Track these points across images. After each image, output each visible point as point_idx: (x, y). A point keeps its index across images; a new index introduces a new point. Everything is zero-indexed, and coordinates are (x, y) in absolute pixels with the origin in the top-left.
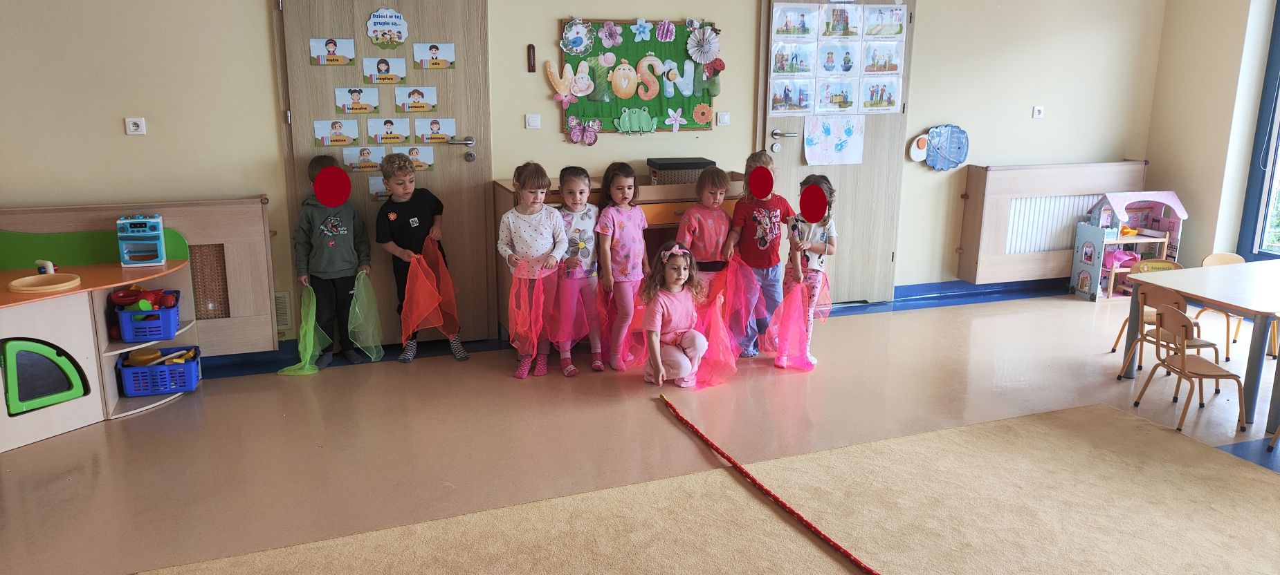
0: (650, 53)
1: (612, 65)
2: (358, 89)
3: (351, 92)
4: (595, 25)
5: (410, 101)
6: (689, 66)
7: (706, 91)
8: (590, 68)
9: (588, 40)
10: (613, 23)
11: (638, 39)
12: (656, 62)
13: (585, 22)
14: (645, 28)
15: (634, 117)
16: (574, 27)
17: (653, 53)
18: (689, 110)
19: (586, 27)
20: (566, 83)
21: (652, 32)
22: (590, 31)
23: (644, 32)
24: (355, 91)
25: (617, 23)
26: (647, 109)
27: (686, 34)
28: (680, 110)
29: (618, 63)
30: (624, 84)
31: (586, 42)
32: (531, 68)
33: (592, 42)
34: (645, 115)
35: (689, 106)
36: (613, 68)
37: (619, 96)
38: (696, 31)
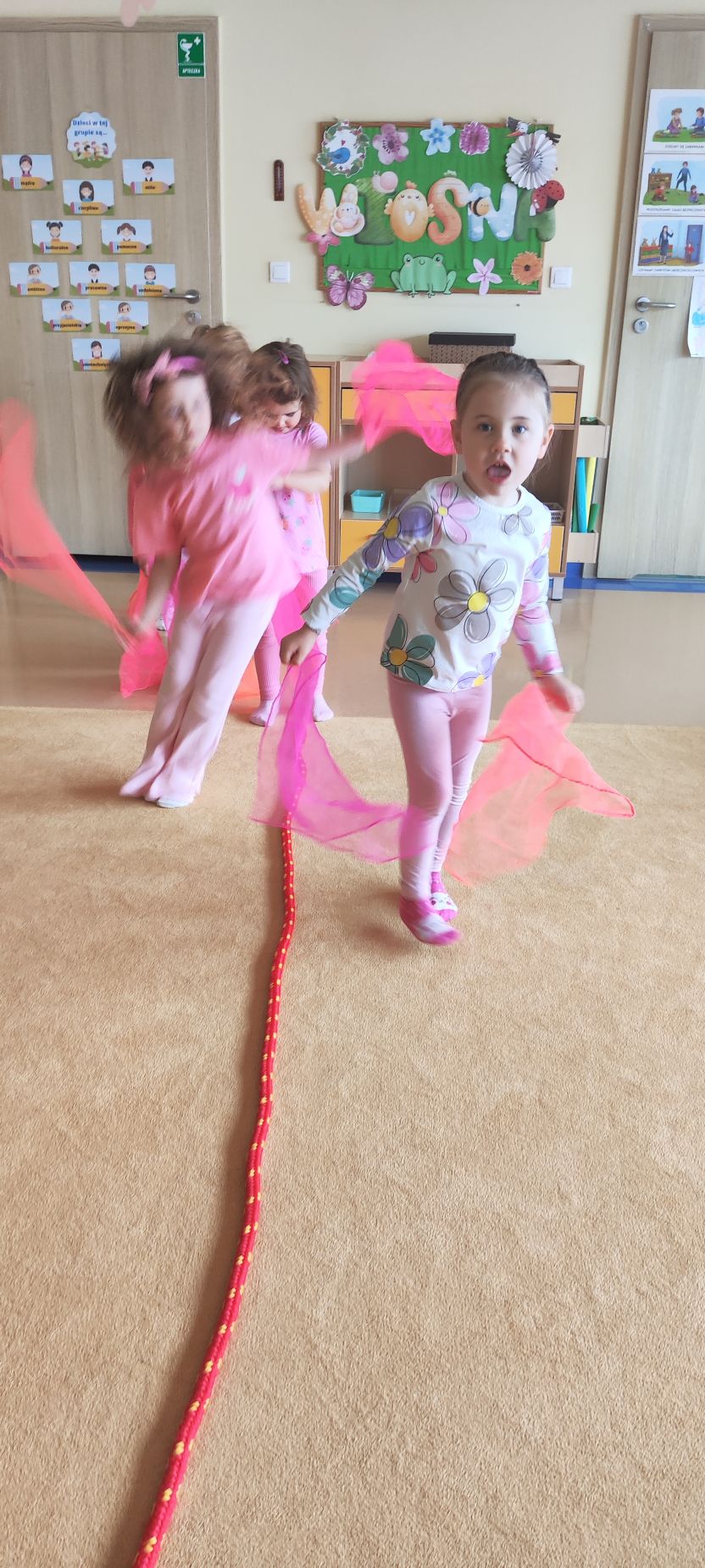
0: (449, 172)
1: (392, 191)
2: (58, 222)
3: (50, 226)
4: (366, 130)
5: (118, 239)
6: (509, 195)
7: (533, 232)
8: (360, 194)
9: (358, 152)
10: (395, 128)
11: (431, 151)
12: (459, 186)
13: (354, 125)
14: (442, 134)
15: (423, 269)
16: (337, 133)
17: (454, 173)
18: (505, 260)
19: (355, 133)
20: (325, 216)
21: (453, 139)
22: (361, 139)
23: (440, 140)
24: (54, 225)
25: (401, 126)
26: (441, 258)
27: (506, 143)
28: (492, 261)
29: (401, 187)
30: (409, 219)
31: (355, 155)
32: (279, 195)
33: (363, 156)
34: (438, 267)
35: (506, 255)
36: (393, 195)
37: (400, 237)
38: (521, 139)
